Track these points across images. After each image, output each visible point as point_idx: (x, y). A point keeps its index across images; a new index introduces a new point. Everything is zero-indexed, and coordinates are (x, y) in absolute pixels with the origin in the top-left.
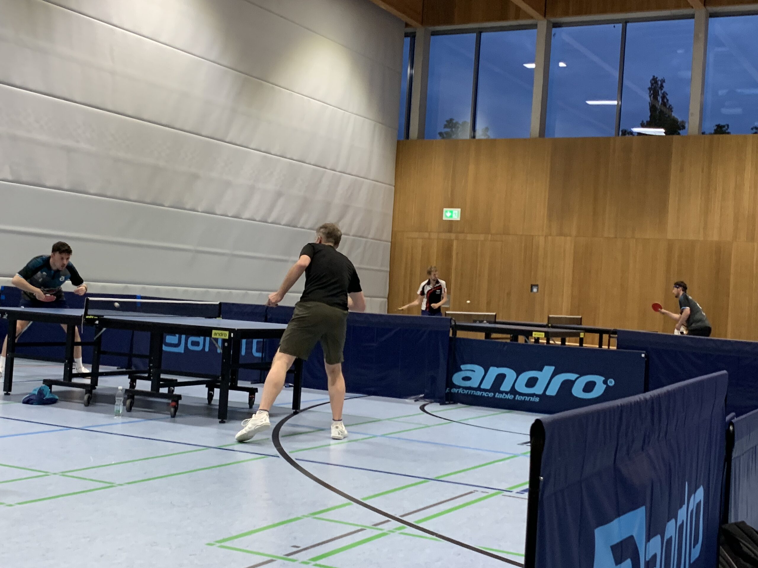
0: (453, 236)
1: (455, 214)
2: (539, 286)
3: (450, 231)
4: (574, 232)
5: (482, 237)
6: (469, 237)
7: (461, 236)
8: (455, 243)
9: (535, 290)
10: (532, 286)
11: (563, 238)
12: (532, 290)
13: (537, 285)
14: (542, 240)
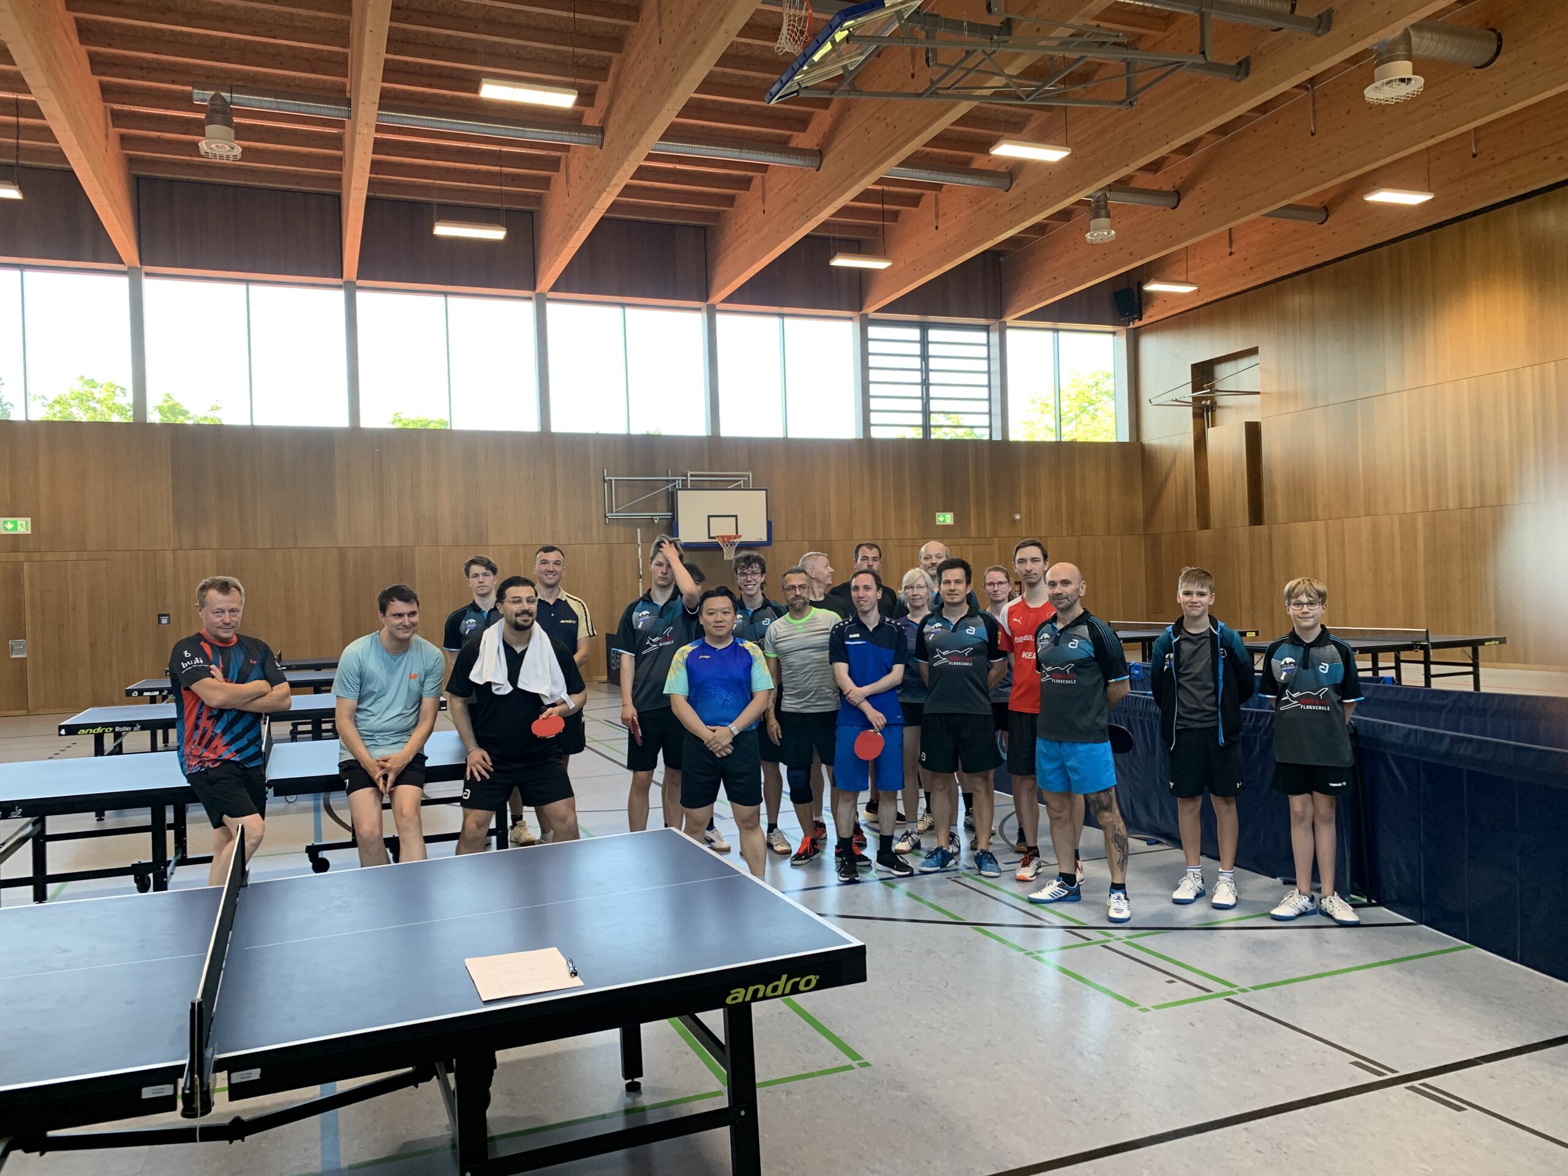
0: (21, 556)
1: (22, 525)
2: (171, 616)
3: (15, 550)
4: (215, 543)
5: (72, 556)
6: (51, 557)
7: (36, 556)
8: (26, 566)
9: (164, 621)
10: (160, 616)
11: (200, 552)
12: (160, 622)
13: (167, 615)
14: (169, 555)
